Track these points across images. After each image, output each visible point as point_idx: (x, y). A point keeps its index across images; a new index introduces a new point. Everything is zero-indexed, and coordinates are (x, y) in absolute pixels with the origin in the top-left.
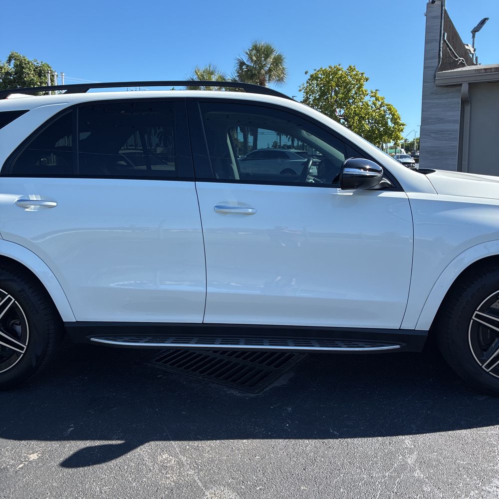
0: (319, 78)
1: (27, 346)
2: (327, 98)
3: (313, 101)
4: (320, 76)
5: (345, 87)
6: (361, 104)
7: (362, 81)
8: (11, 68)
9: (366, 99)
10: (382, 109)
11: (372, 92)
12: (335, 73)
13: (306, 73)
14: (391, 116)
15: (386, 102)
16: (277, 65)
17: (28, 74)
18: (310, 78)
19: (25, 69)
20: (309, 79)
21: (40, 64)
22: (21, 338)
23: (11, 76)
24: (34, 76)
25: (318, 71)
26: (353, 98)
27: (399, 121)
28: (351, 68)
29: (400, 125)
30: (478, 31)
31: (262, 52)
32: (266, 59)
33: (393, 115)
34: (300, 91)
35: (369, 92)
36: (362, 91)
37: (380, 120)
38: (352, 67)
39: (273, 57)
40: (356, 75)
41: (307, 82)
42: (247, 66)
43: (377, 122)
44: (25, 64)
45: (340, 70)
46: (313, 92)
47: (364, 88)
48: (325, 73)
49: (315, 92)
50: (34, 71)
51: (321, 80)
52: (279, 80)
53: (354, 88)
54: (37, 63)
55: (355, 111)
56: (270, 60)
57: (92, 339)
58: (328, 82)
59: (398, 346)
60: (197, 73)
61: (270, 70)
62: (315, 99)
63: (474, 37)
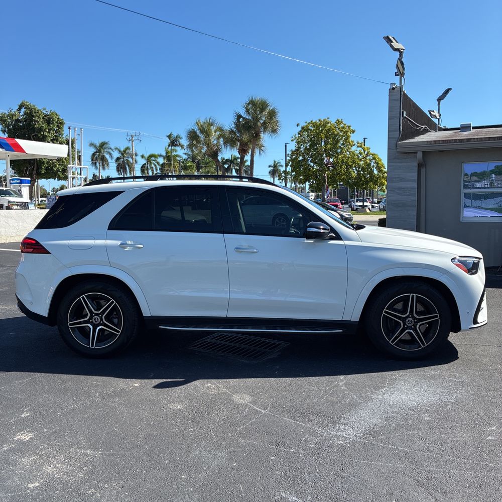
0: (309, 129)
1: (122, 331)
2: (317, 148)
3: (305, 150)
4: (311, 128)
5: (334, 138)
6: (348, 153)
7: (349, 133)
8: (21, 115)
9: (354, 149)
10: (368, 158)
11: (358, 143)
12: (324, 126)
13: (298, 125)
14: (375, 165)
15: (371, 151)
16: (271, 118)
17: (38, 122)
18: (301, 129)
19: (35, 117)
20: (300, 131)
21: (49, 112)
22: (118, 326)
23: (20, 123)
24: (43, 124)
25: (309, 124)
26: (341, 148)
27: (383, 169)
28: (339, 122)
29: (384, 173)
30: (442, 99)
31: (257, 106)
32: (261, 112)
33: (378, 164)
34: (292, 141)
35: (355, 142)
36: (349, 142)
37: (366, 168)
38: (340, 120)
39: (267, 110)
40: (343, 128)
41: (299, 134)
42: (244, 119)
43: (363, 169)
44: (35, 113)
45: (329, 123)
46: (304, 142)
47: (351, 139)
48: (315, 125)
49: (306, 142)
50: (43, 118)
51: (312, 132)
52: (273, 131)
53: (341, 139)
54: (46, 112)
55: (343, 160)
56: (266, 113)
57: (160, 327)
58: (318, 134)
59: (341, 331)
60: (198, 124)
61: (264, 123)
62: (306, 149)
63: (439, 104)
